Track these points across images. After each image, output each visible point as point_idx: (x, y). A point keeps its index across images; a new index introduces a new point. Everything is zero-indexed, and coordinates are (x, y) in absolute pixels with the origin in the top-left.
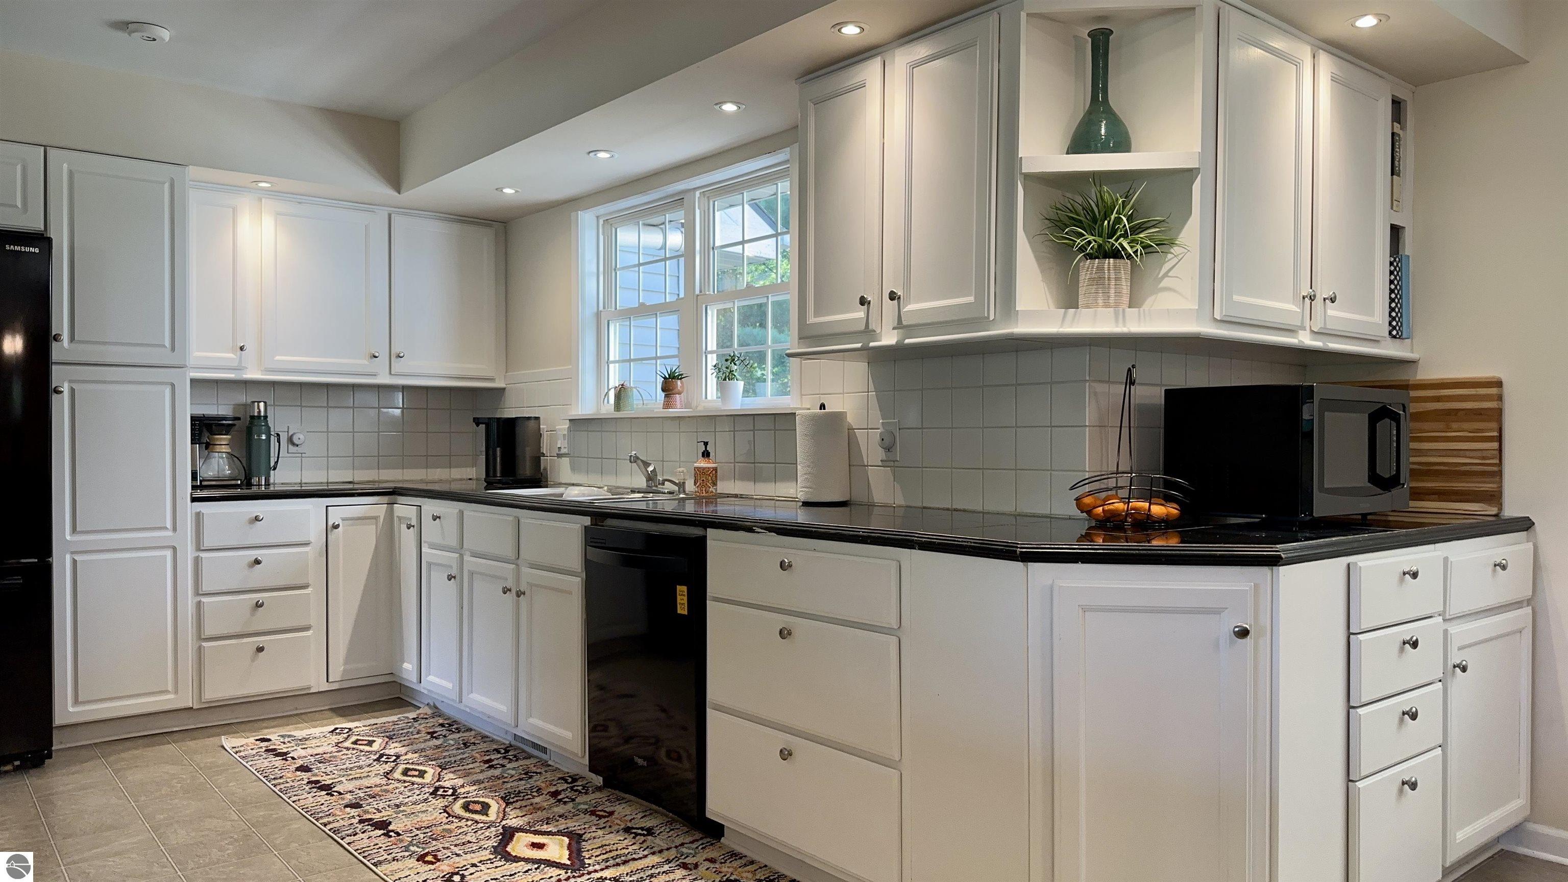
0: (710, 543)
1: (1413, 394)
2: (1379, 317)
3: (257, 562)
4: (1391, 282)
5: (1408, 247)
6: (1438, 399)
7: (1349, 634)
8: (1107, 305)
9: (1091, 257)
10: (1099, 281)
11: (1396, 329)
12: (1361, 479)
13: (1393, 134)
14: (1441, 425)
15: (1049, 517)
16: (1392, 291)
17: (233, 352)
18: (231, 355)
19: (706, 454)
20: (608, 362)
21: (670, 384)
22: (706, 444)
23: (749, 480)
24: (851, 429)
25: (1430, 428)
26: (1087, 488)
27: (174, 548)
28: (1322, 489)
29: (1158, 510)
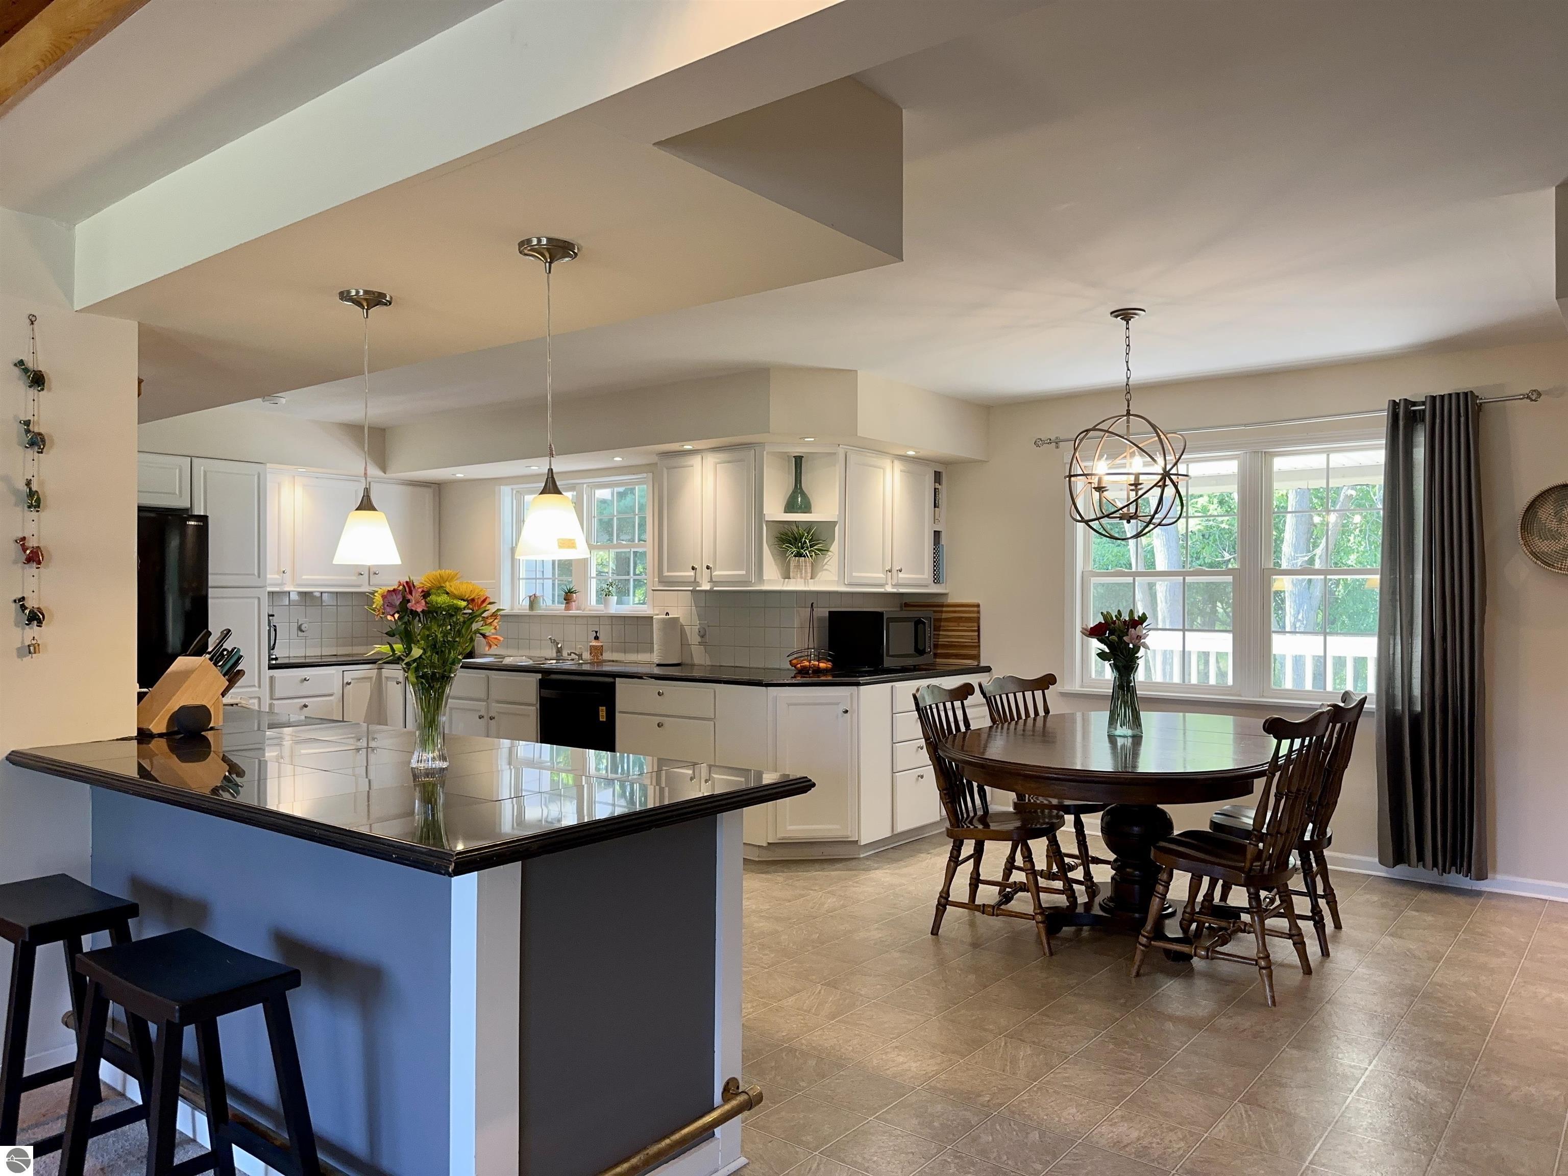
0: (617, 685)
1: (944, 609)
2: (927, 574)
3: (306, 706)
4: (934, 558)
5: (944, 540)
6: (955, 612)
7: (893, 714)
8: (801, 578)
9: (795, 556)
10: (798, 566)
11: (937, 579)
12: (911, 651)
13: (935, 489)
14: (956, 624)
15: (780, 669)
16: (934, 562)
17: (278, 574)
18: (277, 576)
19: (596, 638)
20: (519, 579)
21: (568, 596)
22: (596, 632)
23: (622, 652)
24: (682, 626)
25: (952, 626)
26: (795, 656)
27: (259, 698)
28: (888, 655)
29: (822, 665)
